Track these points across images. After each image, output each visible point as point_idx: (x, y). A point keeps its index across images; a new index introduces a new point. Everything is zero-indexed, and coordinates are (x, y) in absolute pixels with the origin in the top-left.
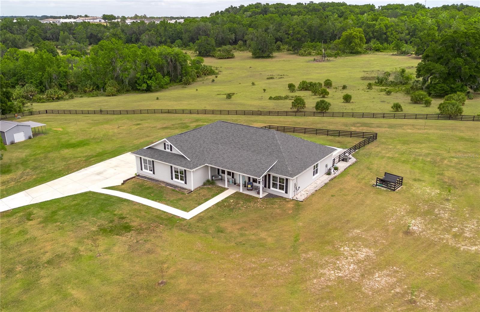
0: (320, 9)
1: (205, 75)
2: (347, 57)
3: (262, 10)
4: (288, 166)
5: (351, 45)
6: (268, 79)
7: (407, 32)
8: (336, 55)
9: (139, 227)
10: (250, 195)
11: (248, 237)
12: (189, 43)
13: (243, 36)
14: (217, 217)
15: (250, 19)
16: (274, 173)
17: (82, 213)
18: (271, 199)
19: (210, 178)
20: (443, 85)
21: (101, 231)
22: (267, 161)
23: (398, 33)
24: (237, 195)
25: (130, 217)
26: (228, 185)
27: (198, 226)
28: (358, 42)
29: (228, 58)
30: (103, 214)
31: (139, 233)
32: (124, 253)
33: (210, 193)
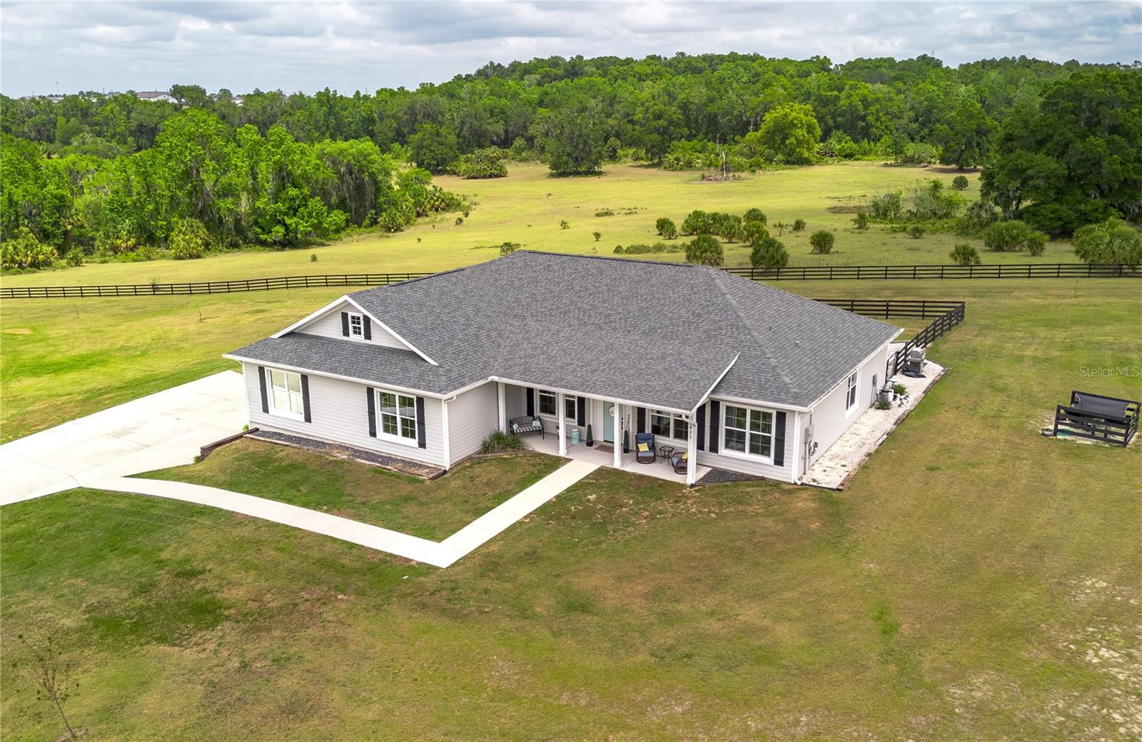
0: (704, 67)
1: (437, 210)
2: (780, 172)
3: (566, 70)
4: (779, 371)
5: (787, 142)
6: (598, 215)
7: (912, 114)
8: (754, 168)
9: (253, 606)
10: (649, 478)
11: (693, 624)
12: (392, 145)
13: (525, 128)
14: (552, 554)
15: (539, 90)
16: (736, 395)
17: (34, 564)
18: (726, 486)
19: (503, 427)
20: (1058, 206)
21: (96, 627)
22: (705, 360)
23: (892, 119)
24: (607, 478)
25: (218, 570)
26: (568, 448)
27: (486, 591)
28: (803, 135)
29: (490, 177)
30: (116, 564)
31: (255, 629)
32: (180, 722)
33: (510, 474)
